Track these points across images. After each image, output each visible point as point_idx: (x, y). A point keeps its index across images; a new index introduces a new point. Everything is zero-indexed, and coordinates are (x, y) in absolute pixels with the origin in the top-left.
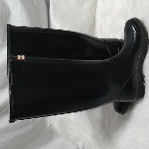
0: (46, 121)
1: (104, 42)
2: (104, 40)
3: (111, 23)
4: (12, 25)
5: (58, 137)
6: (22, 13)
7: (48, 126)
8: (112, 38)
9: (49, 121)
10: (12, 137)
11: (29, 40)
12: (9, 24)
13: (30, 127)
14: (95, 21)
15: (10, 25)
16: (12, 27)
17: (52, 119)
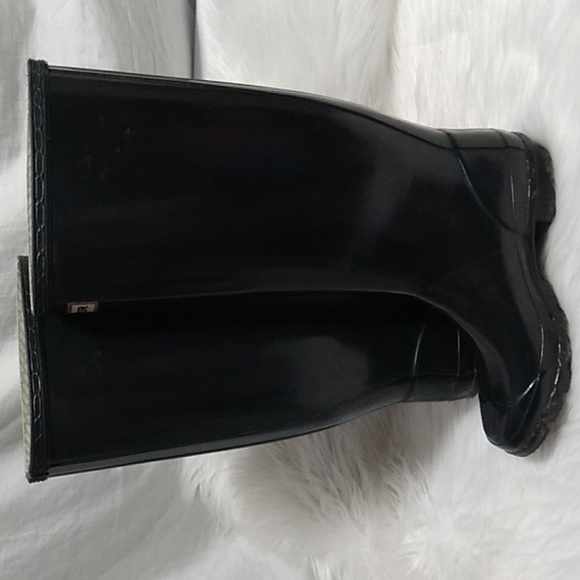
0: (182, 470)
1: (450, 146)
2: (449, 135)
3: (468, 65)
4: (49, 64)
5: (226, 536)
6: (84, 16)
7: (188, 493)
8: (470, 127)
9: (192, 473)
10: (40, 543)
11: (128, 130)
12: (37, 59)
13: (116, 498)
14: (394, 52)
15: (43, 64)
16: (52, 74)
17: (208, 464)
